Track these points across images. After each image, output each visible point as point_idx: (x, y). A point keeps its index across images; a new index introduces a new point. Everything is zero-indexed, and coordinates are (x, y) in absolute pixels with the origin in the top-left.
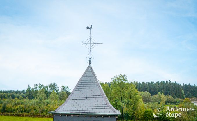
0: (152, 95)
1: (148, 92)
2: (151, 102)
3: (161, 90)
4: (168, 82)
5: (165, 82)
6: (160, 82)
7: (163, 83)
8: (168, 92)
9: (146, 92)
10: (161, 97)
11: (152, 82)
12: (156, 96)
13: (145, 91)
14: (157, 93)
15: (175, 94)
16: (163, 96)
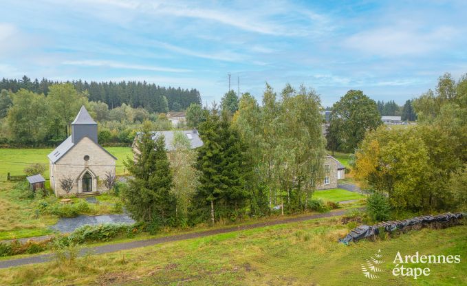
0: (110, 108)
1: (103, 103)
2: (110, 120)
3: (129, 98)
4: (143, 83)
5: (137, 83)
6: (127, 83)
7: (132, 84)
8: (141, 102)
9: (99, 102)
10: (126, 111)
11: (111, 83)
12: (118, 109)
13: (98, 100)
14: (120, 105)
15: (152, 106)
16: (129, 109)
